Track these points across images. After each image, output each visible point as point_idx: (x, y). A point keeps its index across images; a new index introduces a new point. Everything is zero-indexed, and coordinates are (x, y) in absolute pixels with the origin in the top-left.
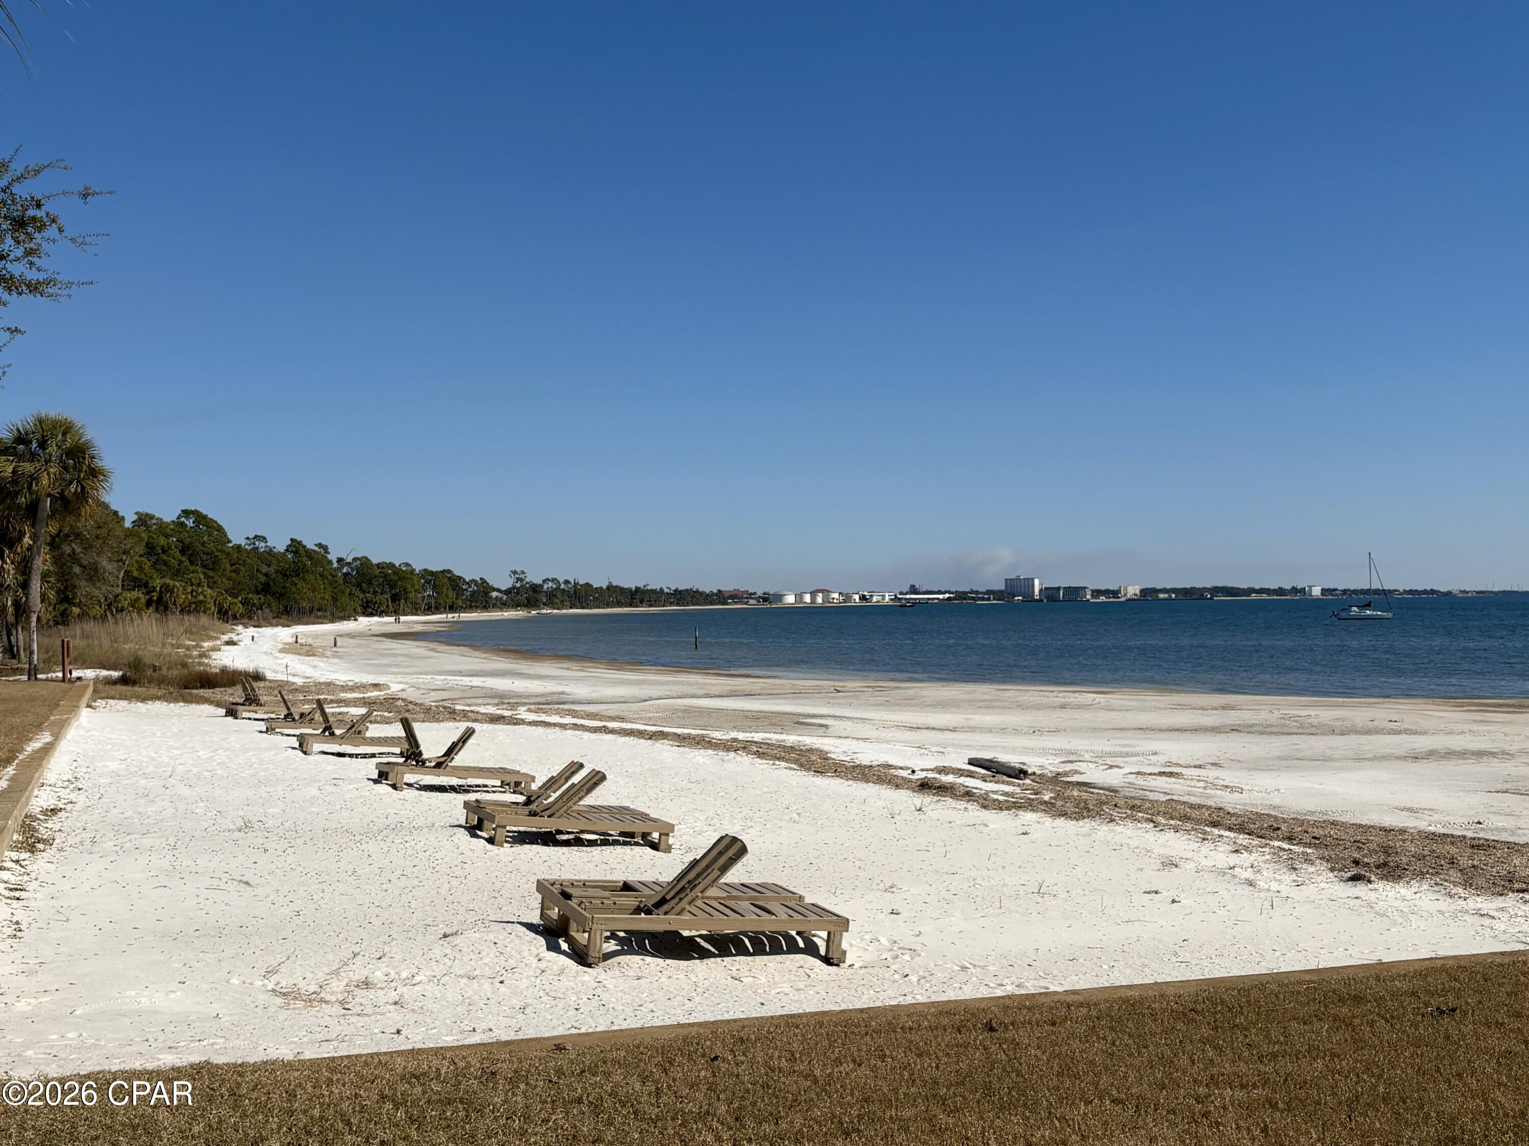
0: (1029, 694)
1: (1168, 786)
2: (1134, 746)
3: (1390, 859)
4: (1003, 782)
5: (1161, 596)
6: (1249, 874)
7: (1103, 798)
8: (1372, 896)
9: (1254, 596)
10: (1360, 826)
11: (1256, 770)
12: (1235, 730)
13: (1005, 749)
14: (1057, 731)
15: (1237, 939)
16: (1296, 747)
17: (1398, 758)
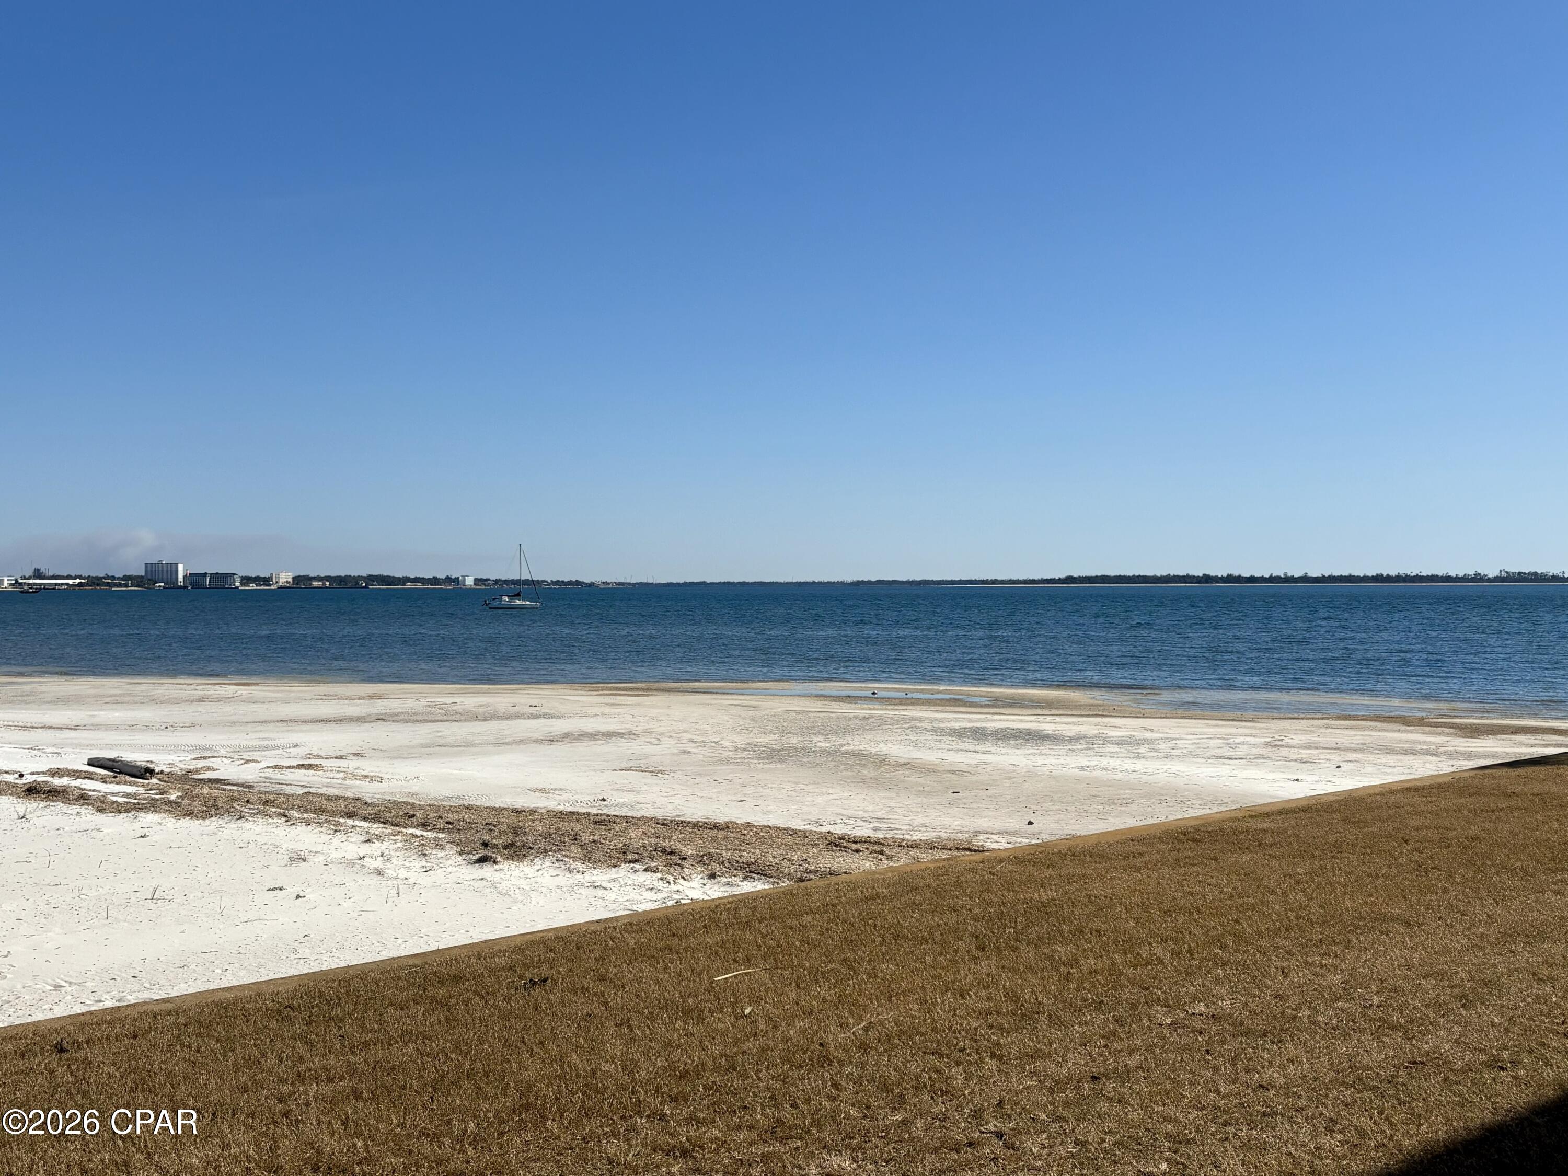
0: (166, 686)
1: (306, 778)
2: (275, 739)
3: (517, 839)
4: (125, 783)
5: (315, 584)
6: (378, 863)
7: (236, 794)
8: (498, 876)
9: (409, 585)
10: (494, 809)
11: (397, 758)
12: (381, 719)
13: (133, 747)
14: (192, 726)
15: (360, 930)
16: (440, 734)
17: (536, 741)
